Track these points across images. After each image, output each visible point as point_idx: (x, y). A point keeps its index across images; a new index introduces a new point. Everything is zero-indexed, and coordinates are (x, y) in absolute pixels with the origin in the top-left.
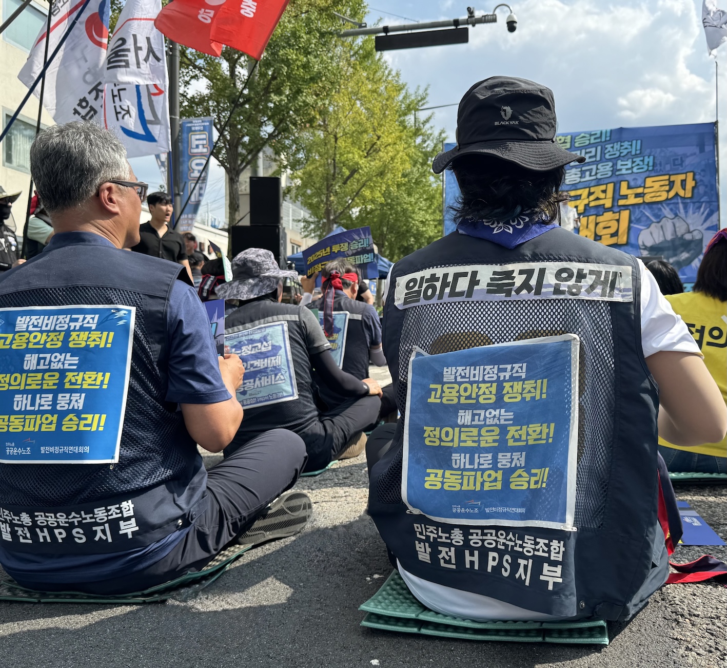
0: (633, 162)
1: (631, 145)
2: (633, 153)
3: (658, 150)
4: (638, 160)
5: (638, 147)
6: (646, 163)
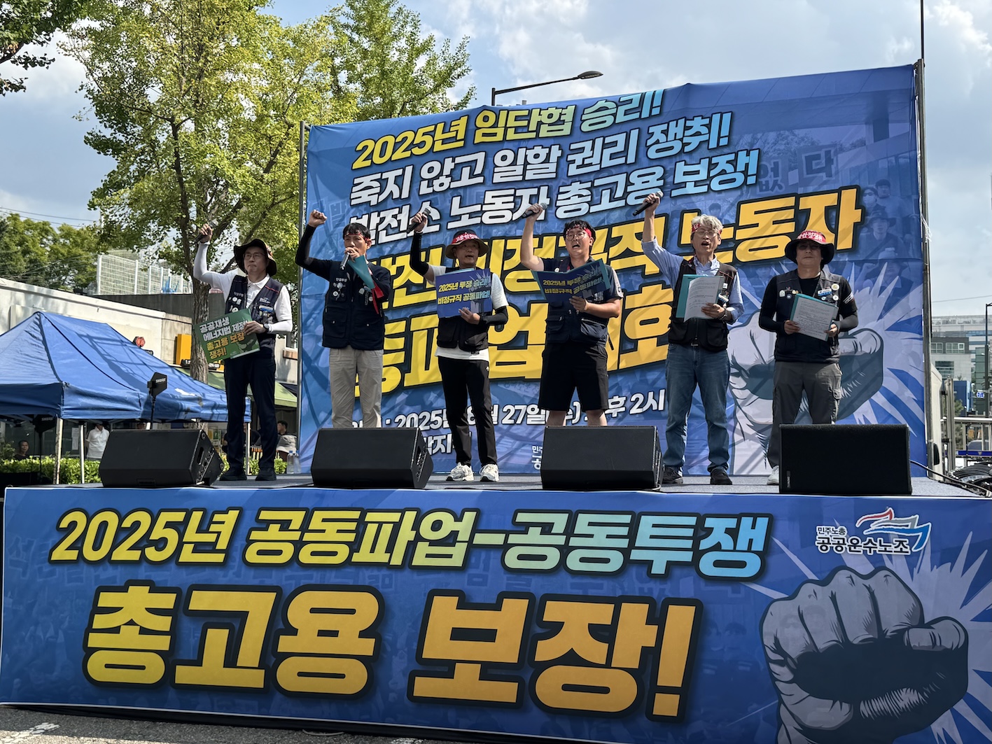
0: (712, 166)
1: (709, 126)
2: (713, 144)
3: (772, 136)
4: (722, 161)
5: (725, 132)
6: (741, 167)
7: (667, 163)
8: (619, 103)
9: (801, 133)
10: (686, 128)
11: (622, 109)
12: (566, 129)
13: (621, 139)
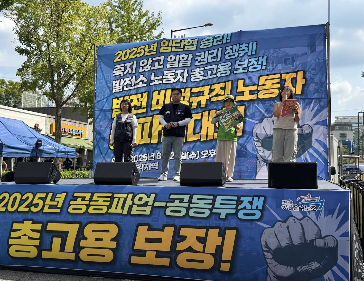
0: (249, 62)
1: (248, 47)
2: (250, 54)
3: (272, 51)
4: (253, 61)
5: (254, 49)
6: (260, 63)
7: (233, 61)
8: (214, 38)
9: (283, 50)
10: (240, 48)
11: (216, 40)
12: (195, 47)
13: (215, 51)
